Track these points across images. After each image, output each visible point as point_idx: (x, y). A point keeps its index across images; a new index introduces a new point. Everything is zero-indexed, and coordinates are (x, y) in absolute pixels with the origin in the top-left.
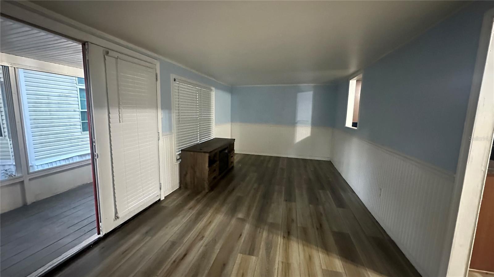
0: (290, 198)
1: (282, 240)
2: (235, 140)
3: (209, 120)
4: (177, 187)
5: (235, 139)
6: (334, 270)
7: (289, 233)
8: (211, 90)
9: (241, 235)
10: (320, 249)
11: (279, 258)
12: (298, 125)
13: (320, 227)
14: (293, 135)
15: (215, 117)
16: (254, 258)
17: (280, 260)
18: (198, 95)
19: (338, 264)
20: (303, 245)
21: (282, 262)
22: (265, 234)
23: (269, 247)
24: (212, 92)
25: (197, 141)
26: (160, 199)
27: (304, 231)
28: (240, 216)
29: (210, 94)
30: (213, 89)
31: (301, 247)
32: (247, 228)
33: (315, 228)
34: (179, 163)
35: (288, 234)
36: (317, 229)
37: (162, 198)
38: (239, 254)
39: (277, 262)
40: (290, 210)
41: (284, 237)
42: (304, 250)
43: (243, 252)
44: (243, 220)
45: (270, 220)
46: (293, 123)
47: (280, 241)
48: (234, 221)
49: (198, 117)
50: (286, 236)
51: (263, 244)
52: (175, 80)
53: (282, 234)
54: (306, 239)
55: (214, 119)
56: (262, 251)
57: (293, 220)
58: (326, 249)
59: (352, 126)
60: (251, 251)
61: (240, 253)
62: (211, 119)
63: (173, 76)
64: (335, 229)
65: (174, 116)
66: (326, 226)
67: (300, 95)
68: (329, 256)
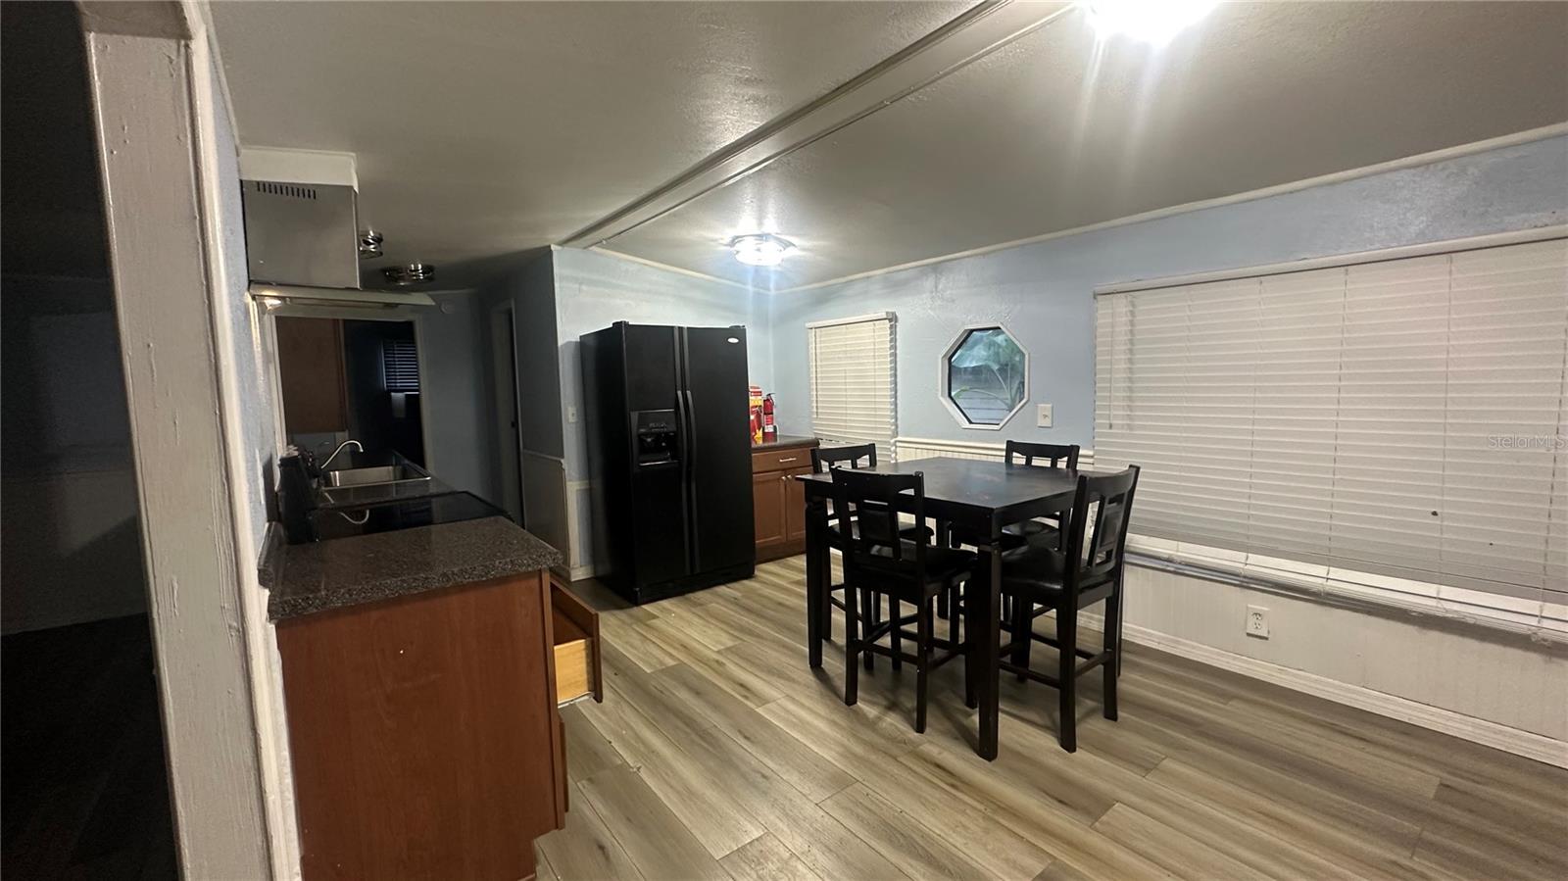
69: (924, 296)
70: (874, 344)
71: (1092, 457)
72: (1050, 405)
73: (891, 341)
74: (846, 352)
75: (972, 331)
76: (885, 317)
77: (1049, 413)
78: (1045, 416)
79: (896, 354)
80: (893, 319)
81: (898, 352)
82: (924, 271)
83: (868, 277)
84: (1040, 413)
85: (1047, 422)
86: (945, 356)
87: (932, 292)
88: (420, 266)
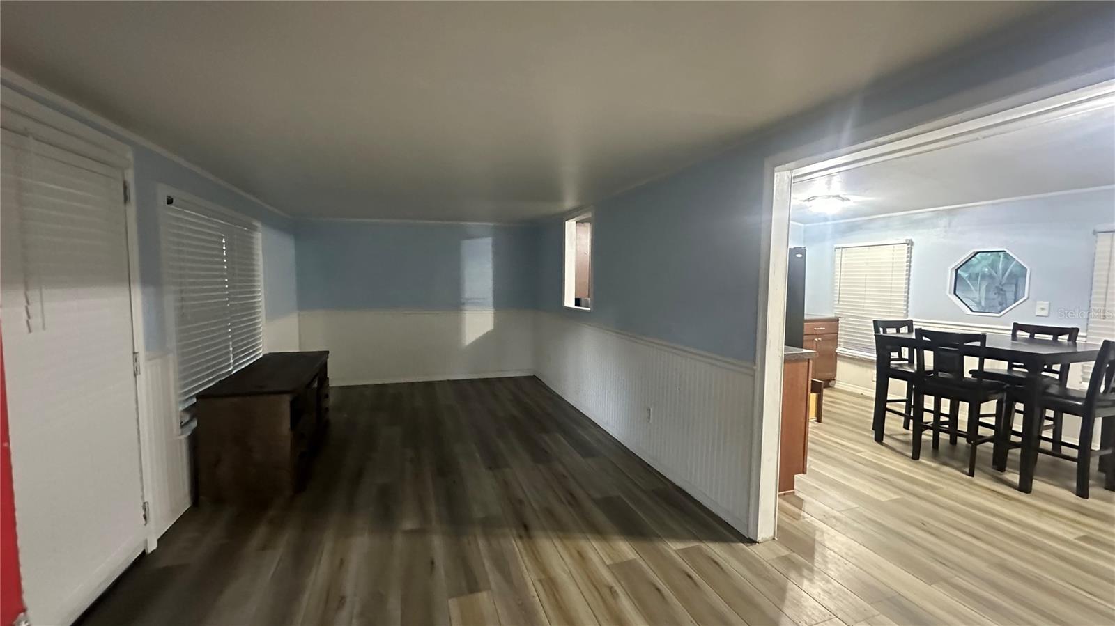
0: (494, 462)
1: (520, 543)
2: (330, 354)
3: (250, 308)
4: (185, 504)
5: (328, 352)
6: (625, 560)
7: (526, 527)
8: (254, 229)
9: (433, 563)
10: (589, 536)
11: (530, 578)
12: (466, 307)
13: (573, 501)
14: (458, 330)
15: (266, 299)
16: (483, 596)
17: (534, 577)
18: (224, 241)
19: (626, 549)
20: (561, 539)
21: (540, 581)
22: (482, 543)
23: (503, 566)
24: (256, 233)
25: (229, 365)
26: (144, 552)
27: (550, 513)
28: (408, 525)
29: (252, 238)
30: (258, 224)
31: (557, 543)
32: (438, 544)
33: (567, 504)
34: (189, 433)
35: (525, 530)
36: (569, 503)
37: (152, 546)
38: (450, 601)
39: (530, 584)
40: (506, 485)
41: (521, 537)
42: (566, 548)
43: (457, 593)
44: (421, 532)
45: (478, 513)
46: (455, 303)
47: (516, 546)
48: (399, 541)
49: (227, 302)
50: (523, 532)
51: (488, 564)
52: (170, 201)
53: (515, 532)
54: (560, 529)
55: (262, 304)
56: (493, 578)
57: (521, 502)
58: (598, 532)
59: (576, 305)
60: (472, 585)
61: (451, 596)
62: (256, 305)
63: (163, 191)
64: (598, 496)
65: (170, 301)
66: (580, 493)
67: (467, 245)
68: (607, 542)
69: (938, 229)
70: (893, 259)
71: (1086, 337)
72: (1048, 302)
73: (907, 257)
74: (867, 263)
75: (978, 253)
76: (905, 242)
77: (1047, 307)
78: (1043, 309)
79: (910, 266)
80: (910, 243)
81: (911, 264)
82: (939, 214)
83: (889, 217)
84: (1038, 307)
85: (1045, 313)
86: (954, 268)
87: (945, 227)
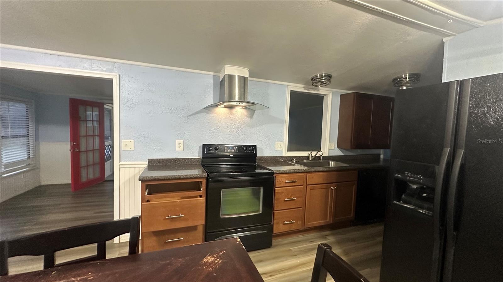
88: (408, 74)
